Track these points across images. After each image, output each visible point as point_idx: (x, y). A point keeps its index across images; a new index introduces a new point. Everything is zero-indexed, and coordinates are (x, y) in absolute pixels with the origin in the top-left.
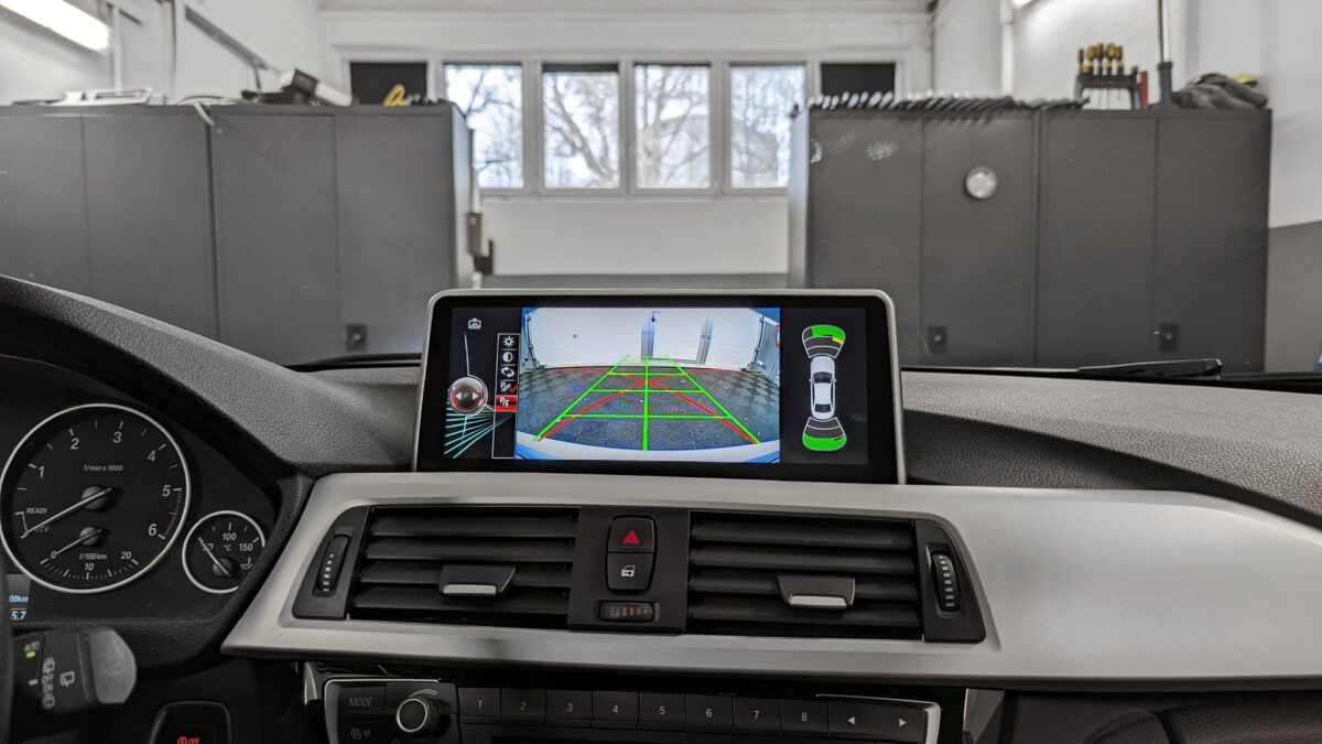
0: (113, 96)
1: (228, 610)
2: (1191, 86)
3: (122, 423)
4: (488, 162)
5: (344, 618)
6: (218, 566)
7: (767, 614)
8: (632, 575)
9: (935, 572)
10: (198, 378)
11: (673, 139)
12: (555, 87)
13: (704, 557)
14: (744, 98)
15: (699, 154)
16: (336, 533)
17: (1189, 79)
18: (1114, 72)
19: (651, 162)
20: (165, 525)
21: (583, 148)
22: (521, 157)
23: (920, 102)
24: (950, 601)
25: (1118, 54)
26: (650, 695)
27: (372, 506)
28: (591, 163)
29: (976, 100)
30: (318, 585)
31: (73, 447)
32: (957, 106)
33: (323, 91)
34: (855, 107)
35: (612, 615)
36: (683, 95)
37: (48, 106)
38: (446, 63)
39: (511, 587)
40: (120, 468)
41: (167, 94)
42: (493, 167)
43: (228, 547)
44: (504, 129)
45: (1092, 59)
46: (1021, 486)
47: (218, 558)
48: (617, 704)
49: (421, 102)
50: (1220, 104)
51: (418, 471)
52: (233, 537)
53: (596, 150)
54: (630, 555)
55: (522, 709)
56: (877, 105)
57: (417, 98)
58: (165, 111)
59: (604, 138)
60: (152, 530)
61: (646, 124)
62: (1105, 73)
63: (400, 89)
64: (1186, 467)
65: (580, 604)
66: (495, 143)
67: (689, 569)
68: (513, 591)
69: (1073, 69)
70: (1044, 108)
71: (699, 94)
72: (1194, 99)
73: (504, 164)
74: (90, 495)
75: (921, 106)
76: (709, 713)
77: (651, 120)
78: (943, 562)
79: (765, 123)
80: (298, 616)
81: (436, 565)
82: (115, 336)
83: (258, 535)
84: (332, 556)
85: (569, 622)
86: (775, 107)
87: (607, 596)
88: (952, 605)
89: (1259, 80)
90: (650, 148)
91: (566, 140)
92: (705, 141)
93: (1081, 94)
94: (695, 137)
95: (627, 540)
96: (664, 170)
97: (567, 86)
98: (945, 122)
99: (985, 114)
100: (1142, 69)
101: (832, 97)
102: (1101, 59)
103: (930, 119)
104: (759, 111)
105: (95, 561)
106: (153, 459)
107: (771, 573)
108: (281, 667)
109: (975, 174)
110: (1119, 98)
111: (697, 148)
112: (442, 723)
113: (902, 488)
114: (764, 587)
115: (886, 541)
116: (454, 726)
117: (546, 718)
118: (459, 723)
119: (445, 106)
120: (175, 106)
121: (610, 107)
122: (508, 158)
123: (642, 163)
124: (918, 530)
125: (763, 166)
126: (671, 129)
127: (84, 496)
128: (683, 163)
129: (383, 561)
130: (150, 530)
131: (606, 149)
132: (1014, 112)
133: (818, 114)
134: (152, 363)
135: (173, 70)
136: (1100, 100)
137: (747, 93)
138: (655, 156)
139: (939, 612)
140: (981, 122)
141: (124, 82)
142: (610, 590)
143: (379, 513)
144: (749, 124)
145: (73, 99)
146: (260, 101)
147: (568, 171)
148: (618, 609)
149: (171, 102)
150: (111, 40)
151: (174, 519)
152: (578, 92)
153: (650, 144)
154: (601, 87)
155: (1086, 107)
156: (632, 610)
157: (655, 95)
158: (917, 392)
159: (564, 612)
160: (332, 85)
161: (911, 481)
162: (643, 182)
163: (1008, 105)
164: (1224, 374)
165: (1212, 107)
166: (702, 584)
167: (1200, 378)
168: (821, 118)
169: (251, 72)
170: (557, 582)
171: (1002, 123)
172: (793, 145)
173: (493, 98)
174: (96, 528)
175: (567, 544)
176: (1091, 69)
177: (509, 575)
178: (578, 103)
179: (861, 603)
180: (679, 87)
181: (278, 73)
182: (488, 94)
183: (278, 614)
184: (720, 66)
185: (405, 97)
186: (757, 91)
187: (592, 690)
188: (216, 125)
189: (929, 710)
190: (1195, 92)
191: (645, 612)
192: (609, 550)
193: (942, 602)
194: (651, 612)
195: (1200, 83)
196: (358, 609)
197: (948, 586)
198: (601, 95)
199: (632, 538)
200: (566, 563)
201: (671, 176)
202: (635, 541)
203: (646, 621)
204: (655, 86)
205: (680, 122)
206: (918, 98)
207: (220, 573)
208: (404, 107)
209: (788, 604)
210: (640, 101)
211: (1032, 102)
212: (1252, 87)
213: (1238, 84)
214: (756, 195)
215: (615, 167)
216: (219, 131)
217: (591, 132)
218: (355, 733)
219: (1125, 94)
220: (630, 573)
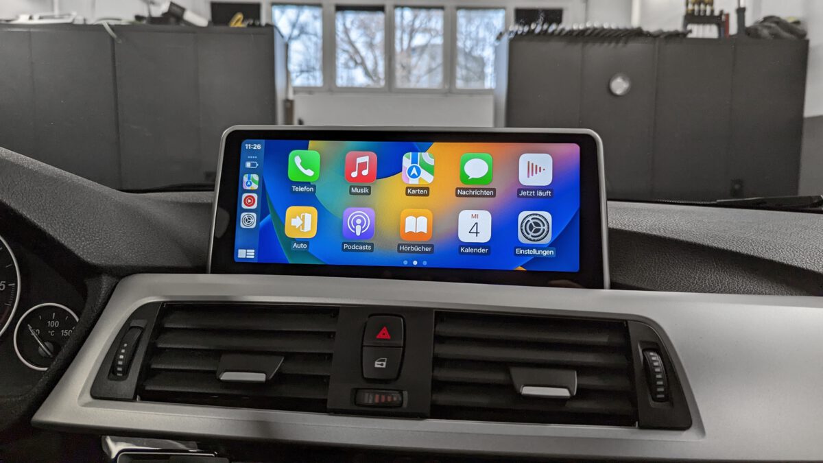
0: (52, 17)
2: (757, 24)
4: (302, 72)
5: (134, 400)
6: (43, 348)
7: (500, 401)
8: (384, 366)
9: (647, 367)
11: (419, 59)
12: (344, 25)
13: (446, 350)
14: (464, 34)
15: (435, 69)
16: (131, 325)
17: (756, 19)
18: (708, 13)
19: (405, 73)
21: (362, 64)
24: (660, 393)
25: (711, 1)
27: (164, 302)
28: (367, 73)
29: (619, 30)
30: (113, 370)
32: (606, 34)
33: (189, 16)
34: (539, 34)
35: (366, 401)
36: (426, 30)
37: (7, 24)
38: (274, 4)
39: (279, 375)
41: (87, 17)
42: (305, 75)
43: (52, 333)
44: (312, 50)
45: (694, 4)
47: (43, 342)
49: (254, 25)
50: (776, 36)
51: (212, 273)
52: (56, 324)
53: (370, 65)
54: (382, 349)
56: (553, 32)
57: (251, 22)
58: (85, 28)
59: (375, 58)
61: (402, 50)
62: (702, 13)
63: (240, 16)
65: (338, 392)
66: (305, 60)
67: (433, 362)
68: (280, 378)
69: (682, 11)
71: (436, 30)
72: (759, 32)
73: (311, 73)
77: (405, 46)
78: (654, 358)
79: (477, 50)
80: (94, 397)
81: (217, 353)
84: (125, 345)
85: (328, 407)
86: (484, 40)
87: (362, 385)
88: (662, 396)
89: (801, 20)
90: (404, 65)
91: (352, 58)
92: (439, 60)
93: (686, 27)
94: (433, 58)
95: (380, 336)
96: (413, 79)
97: (352, 23)
99: (624, 39)
100: (726, 11)
101: (524, 26)
102: (699, 4)
103: (587, 42)
104: (474, 42)
107: (504, 366)
109: (616, 79)
110: (710, 30)
111: (434, 65)
113: (607, 292)
114: (498, 377)
115: (603, 339)
119: (271, 28)
120: (92, 25)
121: (379, 38)
122: (314, 69)
123: (399, 73)
124: (631, 330)
125: (476, 77)
126: (419, 51)
128: (425, 74)
131: (376, 64)
132: (643, 37)
135: (93, 3)
136: (698, 31)
137: (466, 30)
138: (408, 69)
139: (652, 403)
140: (620, 45)
141: (60, 8)
142: (364, 378)
143: (169, 308)
144: (467, 50)
145: (23, 19)
146: (148, 22)
148: (371, 397)
149: (89, 22)
151: (8, 309)
152: (359, 27)
153: (405, 61)
154: (373, 23)
155: (690, 36)
156: (383, 397)
157: (408, 30)
159: (325, 398)
160: (196, 12)
161: (614, 286)
162: (400, 83)
163: (638, 34)
165: (770, 37)
166: (444, 374)
168: (517, 41)
170: (318, 370)
171: (635, 46)
172: (496, 63)
173: (305, 30)
175: (329, 337)
176: (693, 10)
177: (278, 364)
178: (359, 34)
179: (582, 393)
180: (423, 25)
181: (159, 4)
182: (302, 27)
183: (78, 395)
184: (450, 9)
185: (243, 21)
188: (118, 38)
190: (760, 28)
191: (395, 399)
192: (365, 344)
193: (654, 395)
194: (400, 399)
195: (762, 22)
196: (147, 391)
197: (659, 379)
198: (373, 31)
199: (384, 334)
200: (327, 354)
201: (418, 82)
202: (387, 336)
203: (395, 407)
204: (408, 25)
205: (423, 48)
206: (581, 27)
207: (44, 355)
208: (243, 28)
209: (520, 394)
210: (398, 34)
211: (655, 32)
212: (797, 25)
213: (787, 23)
214: (471, 93)
215: (382, 76)
216: (120, 42)
217: (367, 54)
219: (715, 28)
220: (382, 365)
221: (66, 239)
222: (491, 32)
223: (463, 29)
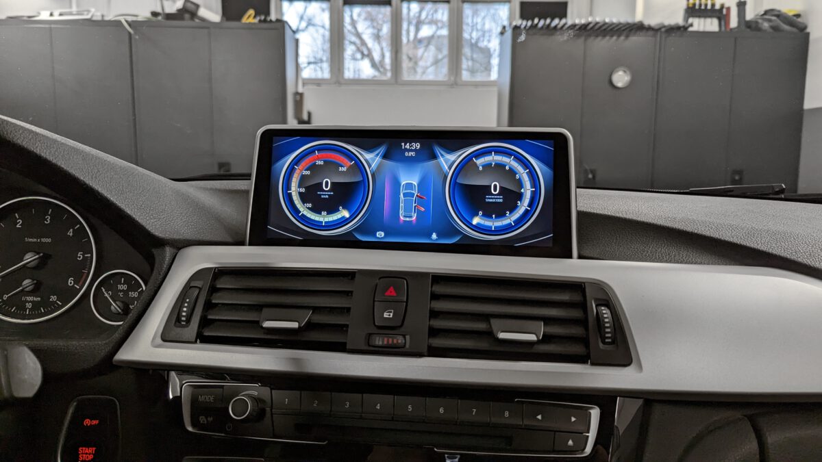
0: (71, 14)
1: (117, 336)
2: (758, 17)
3: (50, 210)
4: (309, 63)
5: (196, 342)
6: (115, 307)
7: (483, 345)
8: (391, 316)
9: (599, 318)
10: (96, 177)
11: (425, 50)
12: (351, 16)
13: (439, 306)
14: (471, 25)
15: (441, 60)
16: (191, 285)
17: (756, 13)
18: (709, 7)
19: (411, 65)
20: (80, 279)
21: (369, 55)
22: (329, 60)
23: (584, 25)
24: (608, 338)
26: (401, 397)
27: (216, 268)
28: (374, 65)
29: (620, 24)
30: (178, 320)
31: (18, 226)
32: (614, 28)
33: (203, 12)
34: (542, 27)
35: (377, 343)
36: (432, 22)
37: (30, 20)
39: (309, 323)
40: (49, 240)
41: (105, 13)
42: (312, 66)
43: (121, 294)
44: (319, 42)
46: (657, 262)
47: (115, 301)
48: (379, 403)
49: (265, 21)
50: (775, 29)
51: (250, 245)
52: (125, 287)
53: (377, 56)
54: (388, 304)
55: (315, 405)
56: (556, 27)
57: (263, 18)
58: (103, 24)
59: (382, 49)
60: (71, 282)
61: (408, 40)
62: (703, 7)
63: (251, 12)
64: (770, 251)
65: (355, 336)
66: (313, 51)
67: (430, 313)
68: (310, 326)
69: (683, 5)
70: (663, 30)
71: (442, 22)
72: (760, 26)
73: (319, 65)
74: (29, 258)
75: (584, 27)
76: (441, 410)
77: (412, 38)
78: (604, 312)
79: (483, 41)
80: (164, 340)
81: (259, 308)
82: (37, 147)
83: (141, 286)
84: (188, 300)
85: (347, 347)
86: (490, 31)
87: (374, 330)
88: (610, 340)
89: (801, 13)
90: (411, 56)
91: (358, 50)
92: (445, 52)
93: (687, 21)
94: (439, 49)
95: (388, 293)
96: (419, 70)
97: (359, 15)
98: (600, 38)
99: (625, 33)
100: (727, 5)
101: (527, 21)
103: (590, 36)
104: (480, 33)
105: (32, 302)
106: (71, 234)
107: (486, 317)
108: (156, 374)
109: (617, 71)
110: (711, 23)
111: (440, 57)
112: (259, 414)
113: (575, 261)
114: (481, 326)
115: (565, 297)
116: (268, 415)
117: (331, 411)
118: (272, 414)
119: (281, 23)
120: (109, 21)
121: (386, 29)
122: (321, 61)
123: (406, 64)
124: (587, 290)
125: (482, 69)
126: (425, 43)
127: (25, 258)
128: (431, 66)
129: (223, 304)
130: (69, 282)
131: (383, 56)
132: (644, 31)
133: (518, 31)
134: (63, 166)
136: (699, 25)
137: (473, 21)
138: (414, 60)
139: (601, 345)
140: (622, 38)
141: (78, 6)
142: (375, 326)
143: (221, 273)
144: (473, 41)
145: (45, 16)
146: (163, 18)
147: (359, 70)
148: (381, 340)
149: (107, 18)
151: (85, 274)
152: (366, 19)
153: (410, 53)
154: (380, 16)
155: (690, 29)
156: (390, 340)
157: (414, 22)
158: (585, 200)
159: (345, 341)
160: (209, 8)
161: (580, 257)
162: (406, 76)
163: (639, 28)
164: (786, 194)
165: (771, 30)
166: (438, 323)
167: (771, 196)
168: (520, 34)
169: (159, 0)
170: (340, 320)
171: (636, 39)
172: (501, 56)
173: (312, 22)
174: (33, 280)
175: (348, 295)
176: (694, 4)
177: (307, 316)
178: (366, 26)
179: (547, 339)
180: (430, 17)
181: (174, 1)
182: (309, 20)
183: (151, 339)
184: (456, 2)
185: (255, 17)
186: (479, 20)
187: (362, 393)
188: (135, 33)
189: (592, 412)
190: (760, 21)
191: (400, 341)
192: (376, 299)
193: (603, 339)
194: (404, 341)
195: (763, 15)
196: (205, 336)
197: (608, 327)
198: (380, 22)
199: (391, 293)
200: (347, 308)
201: (424, 73)
202: (394, 294)
203: (400, 348)
204: (414, 16)
205: (430, 39)
206: (583, 21)
207: (116, 311)
208: (254, 24)
209: (498, 338)
210: (405, 26)
211: (656, 25)
212: (797, 18)
213: (789, 16)
214: (476, 85)
215: (388, 67)
216: (137, 37)
217: (373, 45)
218: (202, 419)
219: (715, 21)
220: (389, 315)
221: (140, 216)
222: (497, 24)
223: (469, 21)
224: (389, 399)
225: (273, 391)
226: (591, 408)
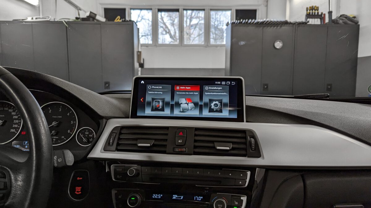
0: (40, 18)
1: (88, 149)
2: (337, 18)
3: (61, 106)
4: (142, 36)
5: (115, 151)
6: (84, 140)
7: (212, 151)
9: (250, 142)
11: (194, 30)
12: (161, 15)
13: (197, 138)
14: (215, 18)
15: (202, 34)
16: (113, 132)
17: (337, 16)
18: (316, 14)
19: (188, 36)
20: (72, 130)
21: (169, 32)
22: (151, 35)
23: (262, 22)
24: (253, 148)
25: (317, 9)
26: (185, 168)
27: (121, 126)
28: (171, 37)
29: (278, 21)
30: (109, 144)
31: (50, 112)
32: (272, 23)
33: (98, 17)
34: (244, 23)
35: (176, 151)
36: (197, 18)
37: (23, 21)
38: (131, 9)
40: (61, 117)
41: (55, 18)
42: (144, 37)
43: (87, 136)
44: (147, 27)
45: (310, 10)
47: (84, 138)
48: (178, 170)
50: (345, 23)
51: (131, 118)
52: (88, 133)
53: (172, 33)
54: (180, 138)
55: (156, 171)
56: (250, 23)
57: (124, 20)
58: (54, 23)
59: (175, 29)
60: (69, 131)
61: (187, 26)
62: (313, 14)
63: (119, 17)
65: (169, 148)
66: (144, 30)
67: (194, 141)
68: (154, 145)
69: (305, 13)
70: (296, 24)
71: (202, 17)
72: (338, 22)
73: (147, 36)
74: (54, 123)
75: (262, 23)
76: (198, 173)
77: (188, 24)
78: (252, 140)
79: (220, 26)
80: (104, 150)
81: (136, 139)
83: (94, 133)
84: (112, 137)
85: (167, 152)
86: (223, 22)
87: (175, 146)
89: (356, 16)
90: (188, 32)
91: (164, 30)
92: (203, 31)
93: (307, 20)
94: (200, 30)
96: (192, 39)
97: (164, 15)
98: (269, 27)
99: (280, 25)
100: (324, 13)
101: (238, 20)
102: (312, 10)
103: (265, 27)
104: (218, 22)
105: (56, 139)
106: (69, 115)
107: (213, 142)
108: (99, 162)
109: (277, 42)
110: (317, 21)
111: (201, 33)
112: (137, 175)
113: (245, 123)
114: (211, 145)
115: (239, 135)
116: (140, 175)
117: (161, 173)
118: (142, 174)
119: (131, 22)
120: (57, 21)
121: (176, 21)
122: (148, 35)
123: (185, 36)
124: (247, 133)
125: (220, 38)
126: (194, 27)
128: (197, 37)
129: (124, 138)
131: (175, 32)
132: (288, 25)
133: (234, 25)
135: (56, 11)
136: (312, 21)
137: (215, 17)
138: (189, 35)
139: (251, 151)
140: (279, 27)
141: (43, 15)
143: (123, 128)
144: (216, 26)
145: (29, 19)
146: (81, 20)
147: (164, 39)
148: (178, 149)
149: (56, 20)
150: (39, 3)
151: (74, 129)
152: (168, 16)
154: (174, 16)
155: (308, 23)
156: (181, 150)
157: (189, 17)
159: (166, 150)
160: (100, 15)
161: (247, 122)
162: (186, 42)
163: (286, 23)
164: (329, 97)
165: (343, 24)
166: (197, 144)
167: (324, 98)
168: (235, 26)
169: (77, 11)
170: (164, 143)
171: (285, 28)
173: (144, 18)
174: (56, 131)
175: (166, 135)
176: (310, 13)
177: (153, 142)
178: (168, 19)
179: (233, 149)
180: (196, 15)
181: (85, 12)
182: (142, 17)
183: (100, 150)
184: (208, 10)
185: (120, 19)
186: (218, 16)
187: (172, 167)
188: (68, 26)
190: (338, 20)
192: (176, 136)
194: (185, 150)
195: (340, 17)
196: (119, 149)
197: (253, 145)
198: (174, 18)
199: (181, 134)
200: (166, 139)
201: (194, 41)
202: (182, 134)
203: (184, 152)
204: (189, 15)
205: (196, 25)
206: (262, 21)
207: (85, 142)
208: (120, 22)
209: (217, 149)
210: (185, 19)
211: (293, 22)
212: (354, 18)
213: (350, 17)
214: (216, 46)
215: (178, 38)
216: (70, 28)
217: (171, 28)
218: (118, 177)
219: (319, 20)
220: (181, 141)
223: (214, 17)
224: (180, 169)
225: (142, 167)
226: (247, 172)
